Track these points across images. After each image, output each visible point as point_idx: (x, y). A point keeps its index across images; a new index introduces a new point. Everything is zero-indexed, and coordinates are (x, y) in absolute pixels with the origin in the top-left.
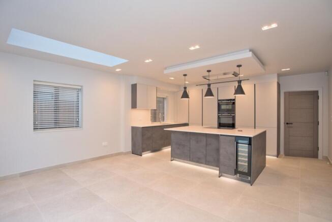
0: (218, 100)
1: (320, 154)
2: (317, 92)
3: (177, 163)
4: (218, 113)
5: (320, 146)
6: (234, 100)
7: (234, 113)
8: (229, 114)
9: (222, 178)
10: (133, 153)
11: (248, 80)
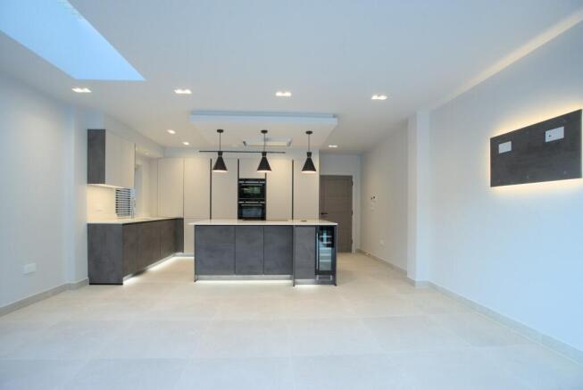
0: (239, 180)
1: (354, 247)
2: (351, 177)
3: (208, 283)
4: (239, 200)
5: (353, 238)
6: (264, 180)
7: (264, 200)
8: (256, 200)
9: (298, 287)
10: (91, 284)
11: (284, 153)
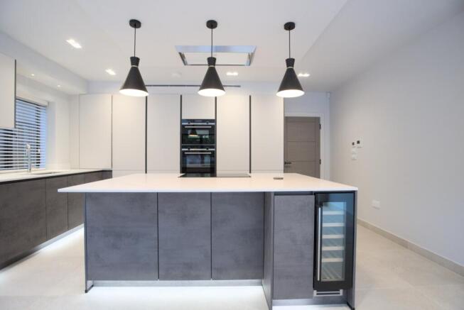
0: (182, 121)
2: (318, 119)
4: (182, 147)
6: (214, 121)
7: (214, 147)
8: (202, 147)
11: (239, 86)
